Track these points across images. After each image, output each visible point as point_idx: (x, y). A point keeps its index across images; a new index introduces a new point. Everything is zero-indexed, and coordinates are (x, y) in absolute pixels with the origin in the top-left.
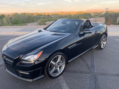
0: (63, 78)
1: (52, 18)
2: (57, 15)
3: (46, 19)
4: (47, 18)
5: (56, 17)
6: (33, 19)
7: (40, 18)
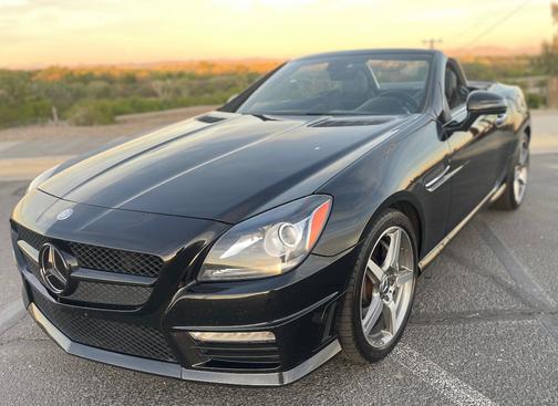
0: (416, 354)
1: (155, 94)
2: (181, 75)
3: (118, 102)
4: (124, 95)
5: (178, 92)
6: (38, 99)
7: (78, 96)
